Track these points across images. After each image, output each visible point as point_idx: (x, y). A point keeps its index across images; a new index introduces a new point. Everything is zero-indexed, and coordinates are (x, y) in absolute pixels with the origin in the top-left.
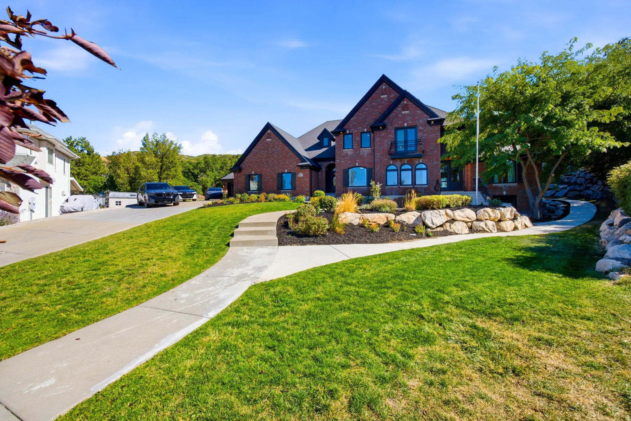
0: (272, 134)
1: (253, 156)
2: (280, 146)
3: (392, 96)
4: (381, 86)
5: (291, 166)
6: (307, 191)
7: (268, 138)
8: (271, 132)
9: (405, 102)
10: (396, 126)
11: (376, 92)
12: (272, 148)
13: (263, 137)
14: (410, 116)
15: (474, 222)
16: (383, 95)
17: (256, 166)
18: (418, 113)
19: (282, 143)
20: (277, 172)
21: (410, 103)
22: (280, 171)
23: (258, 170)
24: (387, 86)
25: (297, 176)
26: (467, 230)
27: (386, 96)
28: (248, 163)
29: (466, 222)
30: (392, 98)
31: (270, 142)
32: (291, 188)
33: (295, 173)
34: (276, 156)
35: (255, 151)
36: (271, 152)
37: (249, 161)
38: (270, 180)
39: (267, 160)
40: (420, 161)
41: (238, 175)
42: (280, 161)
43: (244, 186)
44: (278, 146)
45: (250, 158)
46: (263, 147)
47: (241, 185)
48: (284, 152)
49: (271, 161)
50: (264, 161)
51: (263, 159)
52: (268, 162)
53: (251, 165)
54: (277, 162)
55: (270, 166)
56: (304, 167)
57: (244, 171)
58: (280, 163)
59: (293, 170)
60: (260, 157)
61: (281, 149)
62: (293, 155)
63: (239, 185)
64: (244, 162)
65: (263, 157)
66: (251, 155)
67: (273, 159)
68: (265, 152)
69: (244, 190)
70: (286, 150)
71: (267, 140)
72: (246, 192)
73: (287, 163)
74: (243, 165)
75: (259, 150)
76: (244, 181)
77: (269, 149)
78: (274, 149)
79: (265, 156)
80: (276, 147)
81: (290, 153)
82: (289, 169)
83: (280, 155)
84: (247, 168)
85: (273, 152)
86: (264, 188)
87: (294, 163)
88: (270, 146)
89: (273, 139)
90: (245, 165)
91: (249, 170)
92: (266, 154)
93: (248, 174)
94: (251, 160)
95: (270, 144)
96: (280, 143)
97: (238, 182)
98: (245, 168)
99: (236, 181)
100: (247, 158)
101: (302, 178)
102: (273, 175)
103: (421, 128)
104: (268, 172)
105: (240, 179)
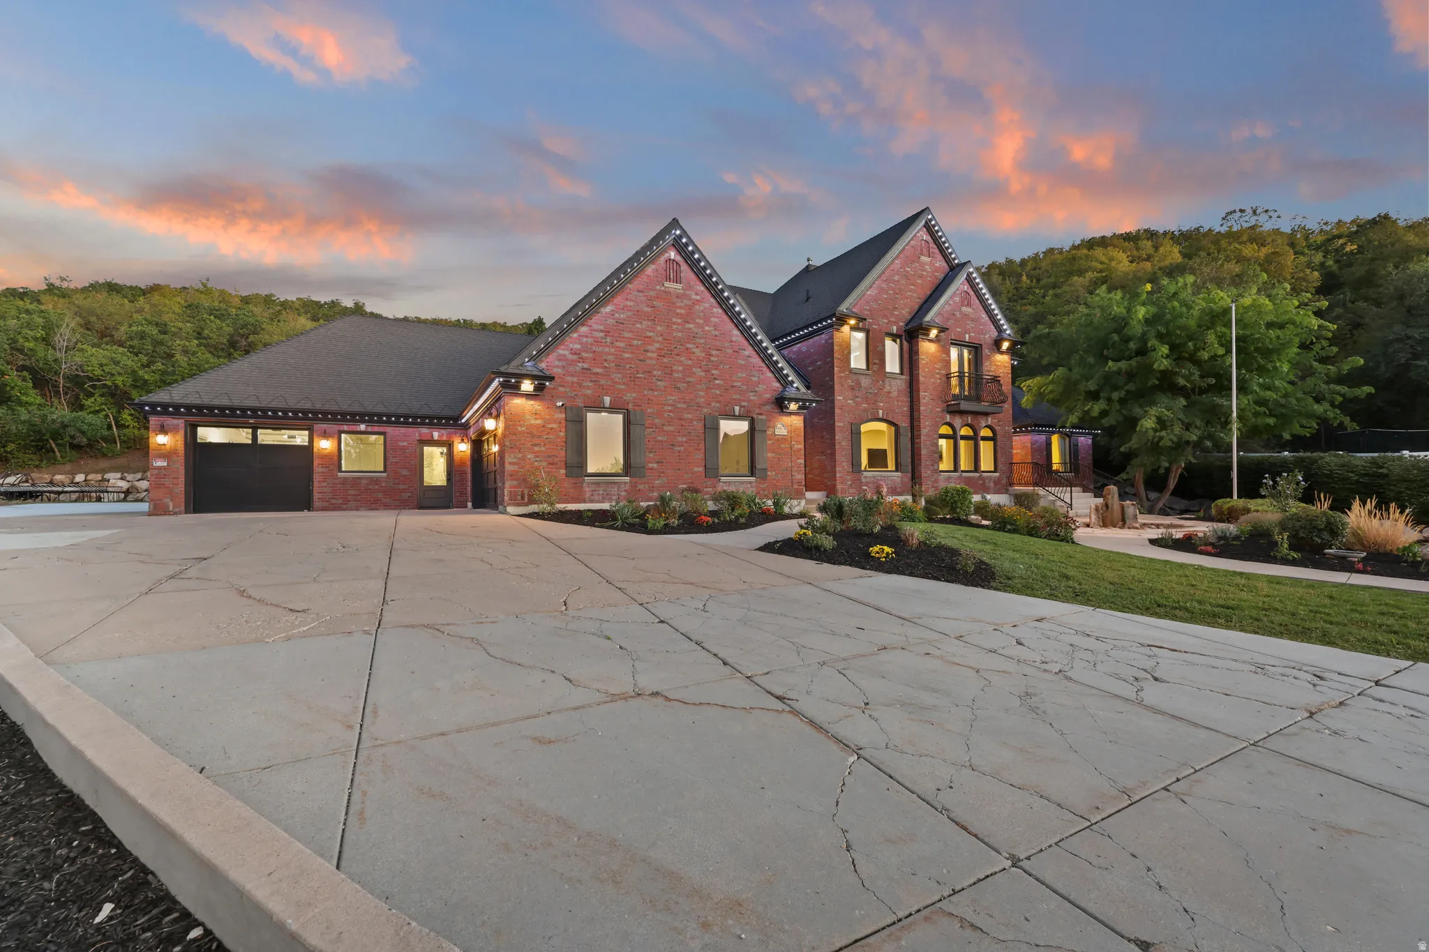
0: (684, 267)
1: (607, 333)
3: (938, 265)
4: (921, 233)
5: (752, 396)
6: (799, 483)
7: (669, 279)
8: (679, 258)
9: (965, 288)
10: (953, 338)
11: (912, 242)
12: (689, 317)
13: (649, 271)
14: (973, 321)
16: (921, 255)
17: (617, 376)
18: (983, 318)
20: (705, 411)
21: (972, 293)
22: (716, 409)
23: (629, 396)
24: (929, 238)
25: (769, 433)
27: (929, 260)
28: (583, 360)
30: (937, 270)
31: (679, 296)
32: (748, 472)
33: (764, 420)
34: (699, 353)
35: (617, 315)
36: (680, 334)
37: (587, 352)
38: (680, 439)
39: (665, 360)
40: (987, 421)
41: (532, 402)
42: (714, 372)
43: (563, 453)
44: (707, 320)
45: (590, 340)
46: (650, 310)
47: (543, 449)
48: (727, 344)
49: (681, 368)
50: (654, 362)
51: (649, 354)
52: (668, 371)
53: (598, 370)
54: (703, 374)
55: (679, 385)
56: (793, 407)
57: (562, 389)
58: (717, 382)
59: (757, 411)
60: (635, 342)
61: (716, 333)
62: (756, 360)
63: (536, 449)
64: (561, 352)
65: (650, 348)
66: (595, 327)
67: (690, 362)
68: (659, 328)
69: (563, 471)
70: (734, 339)
71: (667, 284)
72: (571, 480)
73: (738, 384)
74: (557, 363)
75: (629, 313)
76: (562, 434)
77: (674, 320)
78: (691, 326)
79: (657, 345)
80: (701, 321)
81: (747, 353)
82: (743, 404)
83: (714, 352)
84: (575, 379)
85: (692, 337)
86: (655, 465)
87: (761, 388)
88: (678, 311)
89: (690, 287)
90: (564, 363)
91: (588, 388)
92: (660, 339)
93: (580, 403)
94: (594, 348)
95: (678, 305)
96: (715, 310)
97: (531, 434)
98: (569, 379)
99: (519, 429)
100: (575, 335)
101: (783, 439)
102: (691, 421)
103: (986, 350)
104: (670, 408)
105: (539, 422)
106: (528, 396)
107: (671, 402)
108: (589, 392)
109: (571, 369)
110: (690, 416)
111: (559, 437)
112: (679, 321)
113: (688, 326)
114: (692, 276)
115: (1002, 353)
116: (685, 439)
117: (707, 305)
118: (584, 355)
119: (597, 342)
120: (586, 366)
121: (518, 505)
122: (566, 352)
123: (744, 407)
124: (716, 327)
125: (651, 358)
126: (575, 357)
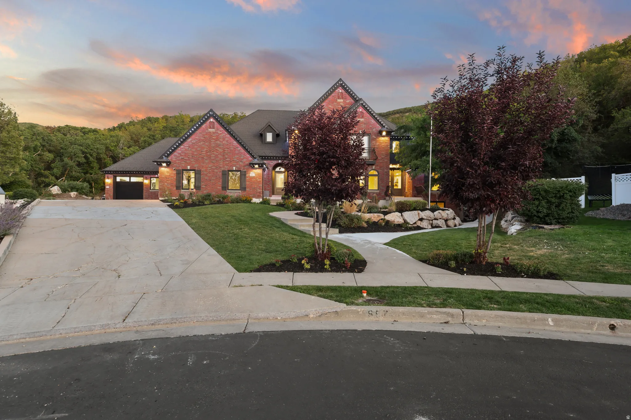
0: (216, 123)
1: (189, 147)
2: (226, 139)
3: (348, 101)
4: (338, 89)
5: (241, 163)
6: (260, 193)
7: (210, 128)
8: (214, 121)
9: (361, 110)
11: (333, 94)
12: (217, 139)
13: (204, 126)
14: (365, 124)
15: (434, 220)
16: (339, 99)
17: (192, 160)
18: (372, 122)
19: (229, 136)
20: (222, 169)
21: (365, 112)
22: (226, 168)
23: (196, 165)
24: (343, 91)
25: (247, 175)
26: (430, 227)
27: (342, 100)
28: (182, 156)
29: (429, 220)
30: (348, 104)
31: (214, 133)
32: (239, 189)
33: (245, 171)
34: (221, 150)
35: (192, 141)
36: (214, 145)
37: (182, 153)
38: (213, 178)
39: (208, 154)
40: (372, 167)
41: (166, 169)
42: (226, 156)
43: (175, 183)
44: (224, 139)
45: (184, 150)
46: (203, 138)
47: (169, 182)
48: (232, 147)
49: (214, 156)
50: (205, 155)
51: (203, 152)
52: (209, 157)
53: (186, 158)
54: (222, 157)
55: (213, 161)
56: (257, 166)
57: (175, 165)
58: (227, 159)
59: (243, 168)
60: (198, 149)
61: (227, 143)
62: (243, 151)
63: (168, 182)
64: (175, 154)
65: (203, 150)
66: (185, 145)
67: (217, 154)
68: (206, 144)
69: (175, 188)
70: (234, 145)
71: (209, 130)
72: (178, 191)
73: (235, 159)
74: (174, 157)
75: (197, 140)
76: (175, 177)
77: (212, 141)
78: (218, 142)
79: (206, 149)
80: (222, 140)
81: (239, 149)
82: (237, 166)
83: (226, 150)
84: (179, 161)
85: (218, 146)
86: (204, 186)
87: (245, 160)
88: (213, 138)
89: (218, 129)
90: (176, 157)
91: (183, 164)
92: (207, 147)
93: (181, 168)
94: (185, 152)
95: (213, 136)
96: (227, 136)
97: (166, 177)
98: (177, 161)
99: (163, 176)
100: (179, 149)
101: (254, 177)
102: (217, 172)
103: (373, 136)
104: (210, 169)
105: (168, 174)
106: (165, 167)
107: (210, 167)
108: (183, 165)
109: (178, 158)
110: (217, 171)
111: (174, 178)
112: (214, 141)
113: (216, 142)
114: (219, 126)
115: (384, 136)
116: (215, 178)
117: (224, 135)
118: (182, 154)
119: (186, 150)
120: (182, 157)
121: (162, 197)
122: (177, 154)
123: (237, 167)
124: (227, 141)
125: (203, 153)
126: (179, 155)
